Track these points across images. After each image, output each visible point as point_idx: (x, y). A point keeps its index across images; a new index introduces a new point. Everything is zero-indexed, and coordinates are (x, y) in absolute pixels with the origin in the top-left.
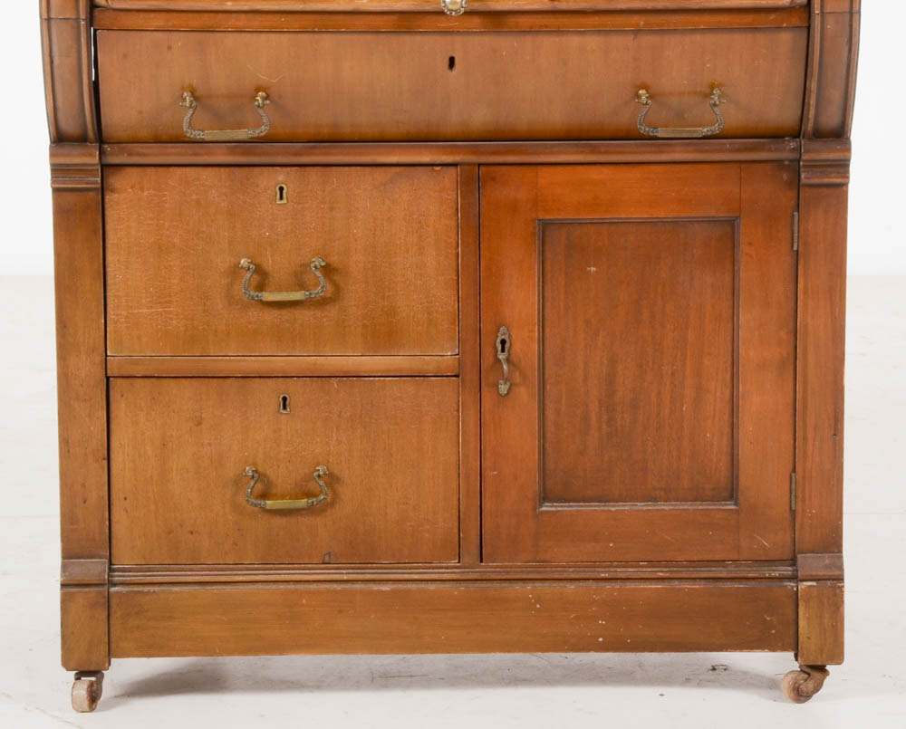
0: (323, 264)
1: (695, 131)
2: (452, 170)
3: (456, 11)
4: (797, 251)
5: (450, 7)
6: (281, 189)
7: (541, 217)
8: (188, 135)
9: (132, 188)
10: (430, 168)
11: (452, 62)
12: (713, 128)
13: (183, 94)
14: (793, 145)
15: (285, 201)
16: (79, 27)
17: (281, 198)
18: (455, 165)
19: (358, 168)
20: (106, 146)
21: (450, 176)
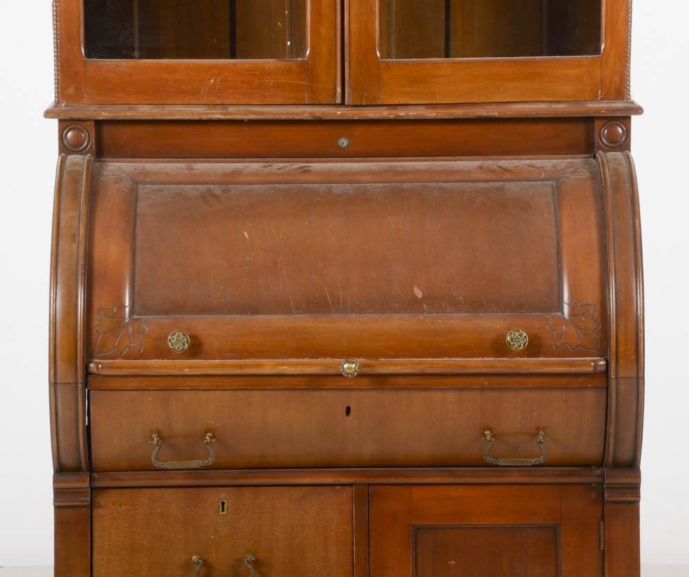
0: (253, 559)
1: (526, 461)
2: (349, 488)
3: (351, 374)
4: (603, 550)
5: (347, 371)
6: (223, 503)
7: (414, 523)
8: (155, 465)
9: (113, 504)
10: (332, 487)
11: (348, 410)
12: (539, 460)
13: (151, 436)
14: (598, 472)
15: (225, 512)
16: (77, 388)
17: (223, 510)
18: (351, 485)
19: (280, 488)
20: (94, 474)
21: (347, 493)
